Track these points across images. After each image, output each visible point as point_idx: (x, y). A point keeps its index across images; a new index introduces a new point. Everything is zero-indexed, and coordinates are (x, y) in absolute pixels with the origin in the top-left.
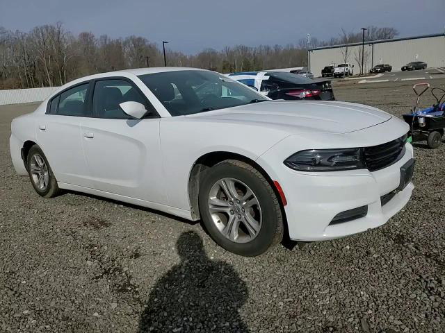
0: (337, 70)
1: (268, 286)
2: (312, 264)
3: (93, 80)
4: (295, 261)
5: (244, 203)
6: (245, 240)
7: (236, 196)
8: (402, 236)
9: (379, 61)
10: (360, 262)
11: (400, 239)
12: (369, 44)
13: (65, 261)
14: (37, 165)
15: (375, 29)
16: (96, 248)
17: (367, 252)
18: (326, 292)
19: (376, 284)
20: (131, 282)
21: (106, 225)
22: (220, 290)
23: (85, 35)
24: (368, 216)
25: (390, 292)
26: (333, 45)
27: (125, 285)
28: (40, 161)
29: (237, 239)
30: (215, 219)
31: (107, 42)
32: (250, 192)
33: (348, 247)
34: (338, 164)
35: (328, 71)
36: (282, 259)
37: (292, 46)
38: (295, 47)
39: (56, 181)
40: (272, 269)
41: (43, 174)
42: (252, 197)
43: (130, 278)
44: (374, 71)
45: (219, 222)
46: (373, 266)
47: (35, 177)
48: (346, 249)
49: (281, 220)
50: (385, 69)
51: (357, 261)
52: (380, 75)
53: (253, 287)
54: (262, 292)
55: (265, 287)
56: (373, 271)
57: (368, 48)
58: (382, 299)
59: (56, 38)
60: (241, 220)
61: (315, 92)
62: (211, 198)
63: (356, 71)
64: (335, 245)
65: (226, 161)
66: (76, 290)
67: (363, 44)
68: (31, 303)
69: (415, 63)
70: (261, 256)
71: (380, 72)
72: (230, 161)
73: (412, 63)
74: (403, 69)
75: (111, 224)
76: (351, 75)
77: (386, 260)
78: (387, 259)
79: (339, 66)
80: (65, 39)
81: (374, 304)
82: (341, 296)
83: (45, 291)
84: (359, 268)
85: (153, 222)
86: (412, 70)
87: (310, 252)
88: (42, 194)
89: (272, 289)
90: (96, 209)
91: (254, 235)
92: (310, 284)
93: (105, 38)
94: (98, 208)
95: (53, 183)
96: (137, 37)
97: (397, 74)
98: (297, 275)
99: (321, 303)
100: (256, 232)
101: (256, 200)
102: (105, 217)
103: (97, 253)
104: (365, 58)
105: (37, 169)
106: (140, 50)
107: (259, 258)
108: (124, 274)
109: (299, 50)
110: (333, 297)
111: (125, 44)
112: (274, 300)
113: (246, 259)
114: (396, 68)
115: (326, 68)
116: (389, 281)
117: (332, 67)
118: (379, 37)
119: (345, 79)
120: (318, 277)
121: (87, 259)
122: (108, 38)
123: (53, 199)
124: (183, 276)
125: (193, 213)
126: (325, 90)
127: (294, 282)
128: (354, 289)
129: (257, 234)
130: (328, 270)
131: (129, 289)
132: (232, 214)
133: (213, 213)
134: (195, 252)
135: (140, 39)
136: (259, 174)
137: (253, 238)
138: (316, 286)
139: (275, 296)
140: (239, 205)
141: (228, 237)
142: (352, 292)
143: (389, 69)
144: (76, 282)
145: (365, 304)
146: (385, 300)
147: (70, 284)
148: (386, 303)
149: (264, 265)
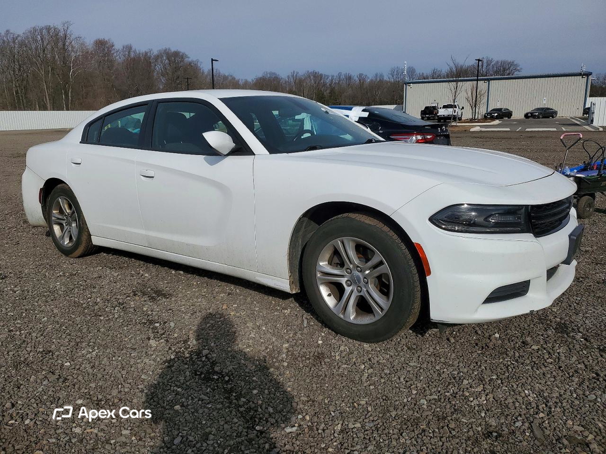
0: (442, 112)
1: (402, 379)
2: (454, 355)
3: (153, 101)
4: (431, 350)
5: (367, 272)
6: (367, 320)
7: (356, 261)
8: (564, 324)
9: (496, 103)
10: (517, 354)
11: (562, 328)
12: (484, 80)
13: (119, 340)
14: (61, 212)
15: (491, 61)
16: (157, 325)
17: (523, 342)
18: (480, 389)
19: (543, 382)
20: (217, 369)
21: (165, 296)
22: (339, 383)
23: (101, 44)
24: (530, 294)
25: (562, 392)
26: (435, 78)
27: (208, 372)
28: (66, 206)
29: (355, 318)
30: (324, 291)
31: (132, 55)
32: (378, 257)
33: (497, 335)
34: (497, 225)
35: (429, 112)
36: (414, 347)
37: (382, 76)
38: (386, 78)
39: (90, 235)
40: (403, 359)
41: (69, 224)
42: (381, 263)
43: (214, 364)
44: (489, 117)
45: (329, 295)
46: (534, 360)
47: (56, 228)
48: (496, 338)
49: (418, 294)
50: (504, 114)
51: (512, 353)
52: (497, 122)
53: (383, 381)
54: (396, 387)
55: (398, 381)
56: (534, 365)
57: (482, 85)
58: (555, 400)
59: (60, 44)
60: (361, 294)
61: (429, 137)
62: (321, 264)
63: (467, 114)
64: (480, 332)
65: (345, 215)
66: (143, 377)
67: (477, 80)
68: (83, 390)
69: (542, 109)
70: (386, 342)
71: (497, 118)
72: (352, 215)
73: (538, 109)
74: (526, 116)
75: (171, 295)
76: (460, 119)
77: (549, 353)
78: (551, 351)
79: (445, 107)
80: (72, 47)
81: (544, 405)
82: (500, 395)
83: (99, 376)
84: (517, 361)
85: (229, 294)
86: (539, 118)
87: (448, 339)
88: (67, 252)
89: (408, 384)
90: (147, 275)
91: (379, 314)
92: (457, 378)
93: (129, 48)
94: (148, 273)
95: (84, 238)
96: (173, 49)
97: (519, 122)
98: (437, 368)
99: (476, 402)
100: (382, 309)
101: (386, 268)
102: (162, 285)
103: (161, 332)
104: (478, 99)
105: (60, 217)
106: (177, 69)
107: (384, 345)
108: (204, 359)
109: (391, 83)
110: (491, 396)
111: (157, 57)
112: (413, 396)
113: (366, 346)
114: (519, 114)
115: (427, 108)
116: (558, 378)
117: (434, 108)
118: (497, 73)
119: (454, 124)
120: (465, 370)
121: (149, 339)
122: (133, 49)
123: (81, 260)
124: (285, 364)
125: (291, 283)
126: (441, 136)
127: (435, 376)
128: (515, 386)
129: (384, 312)
130: (477, 363)
131: (216, 377)
132: (349, 286)
133: (322, 284)
134: (295, 334)
135: (176, 54)
136: (392, 233)
137: (377, 318)
138: (465, 382)
139: (414, 392)
140: (359, 274)
141: (342, 316)
142: (514, 391)
143: (508, 114)
144: (139, 366)
145: (534, 405)
146: (558, 401)
147: (132, 369)
148: (560, 404)
149: (392, 354)
